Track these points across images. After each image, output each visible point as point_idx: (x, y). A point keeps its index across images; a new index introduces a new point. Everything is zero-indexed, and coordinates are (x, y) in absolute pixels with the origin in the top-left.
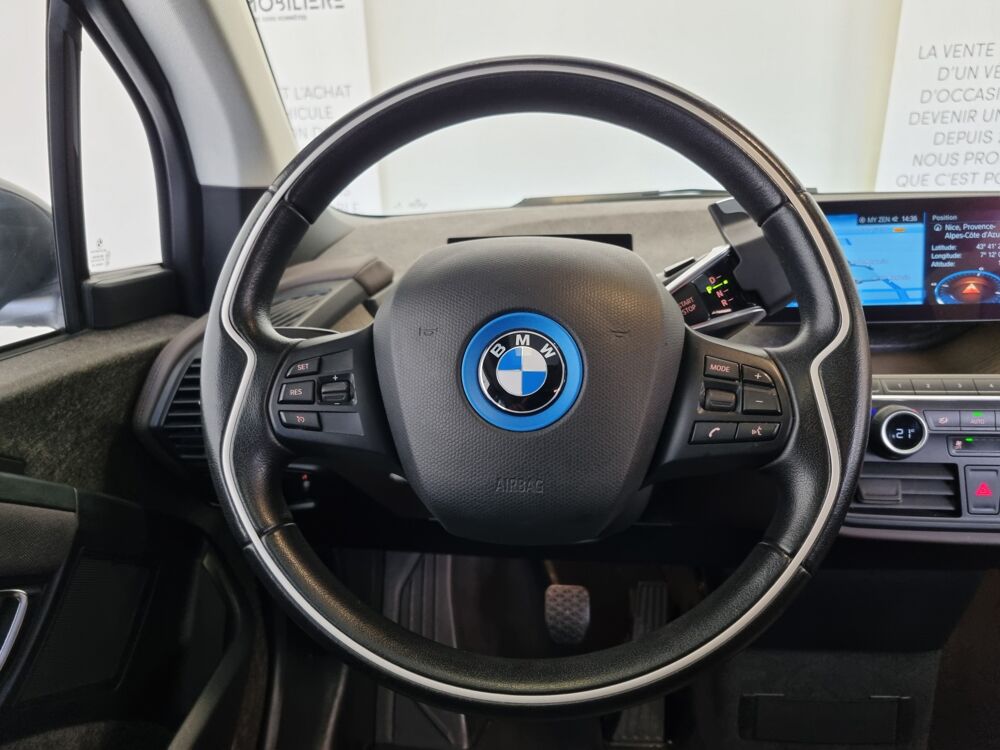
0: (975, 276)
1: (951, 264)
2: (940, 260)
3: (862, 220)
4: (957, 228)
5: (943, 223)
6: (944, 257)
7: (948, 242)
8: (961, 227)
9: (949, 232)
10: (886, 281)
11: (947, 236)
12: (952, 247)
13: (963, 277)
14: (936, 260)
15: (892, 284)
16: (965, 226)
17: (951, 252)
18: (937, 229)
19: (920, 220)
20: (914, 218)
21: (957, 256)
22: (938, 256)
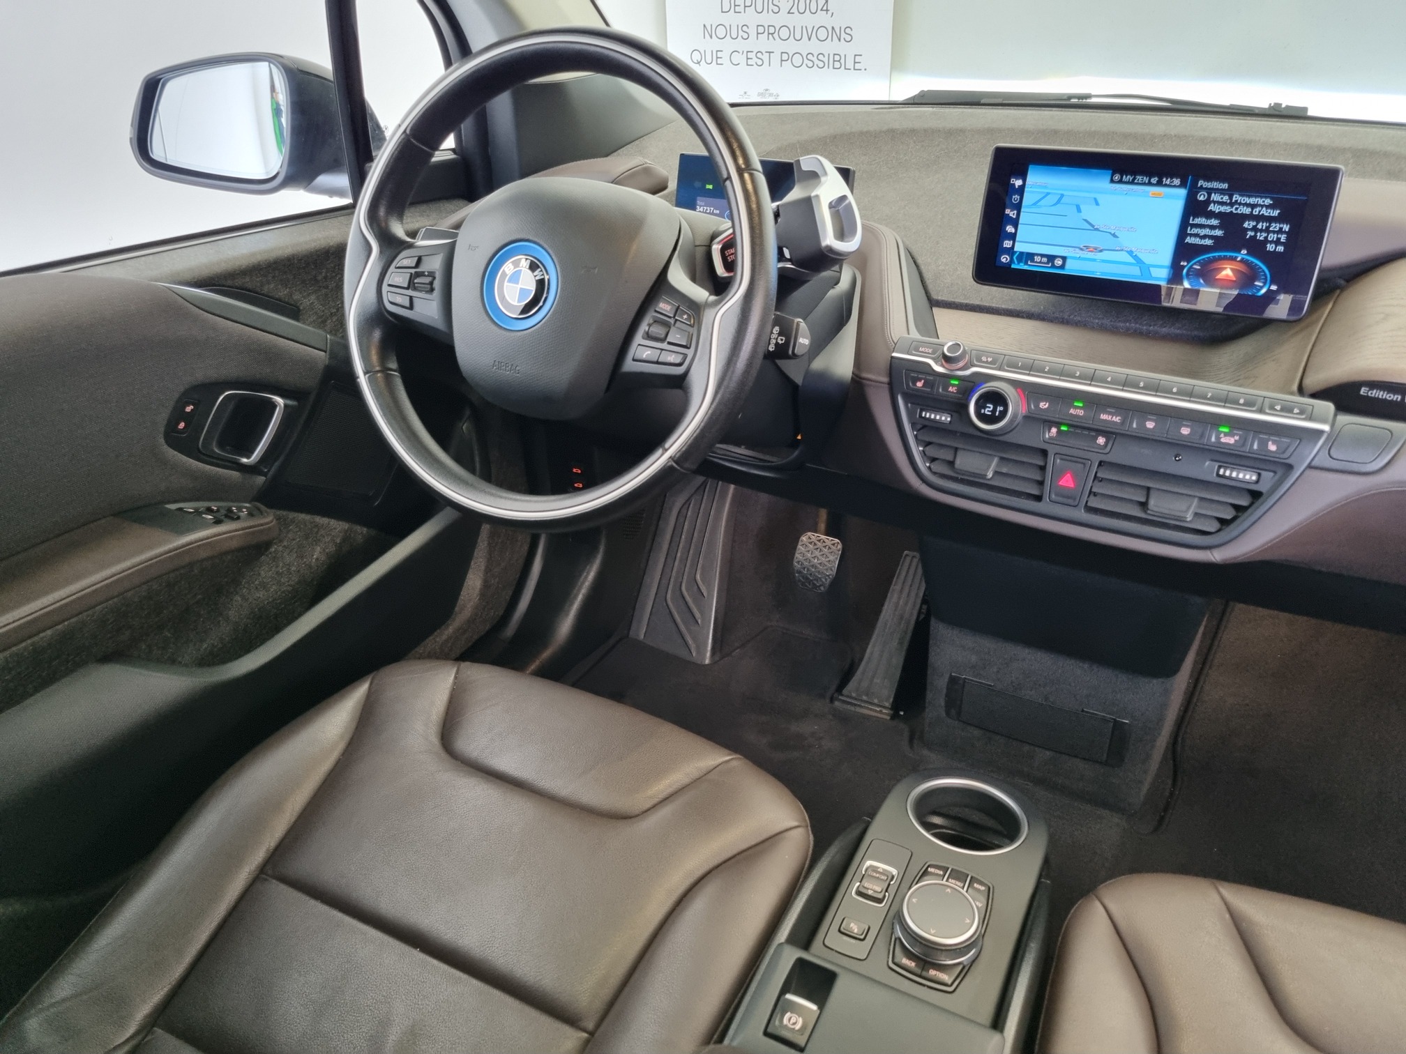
0: (1234, 259)
1: (1208, 242)
2: (1196, 235)
3: (1117, 177)
4: (1226, 198)
5: (1210, 191)
6: (1203, 232)
7: (1211, 215)
8: (1231, 198)
9: (1215, 202)
10: (1130, 253)
11: (1212, 207)
12: (1214, 222)
13: (1220, 259)
14: (1191, 235)
15: (1136, 257)
16: (1236, 197)
17: (1212, 227)
18: (1202, 198)
19: (1183, 185)
20: (1177, 181)
21: (1219, 233)
22: (1195, 231)
